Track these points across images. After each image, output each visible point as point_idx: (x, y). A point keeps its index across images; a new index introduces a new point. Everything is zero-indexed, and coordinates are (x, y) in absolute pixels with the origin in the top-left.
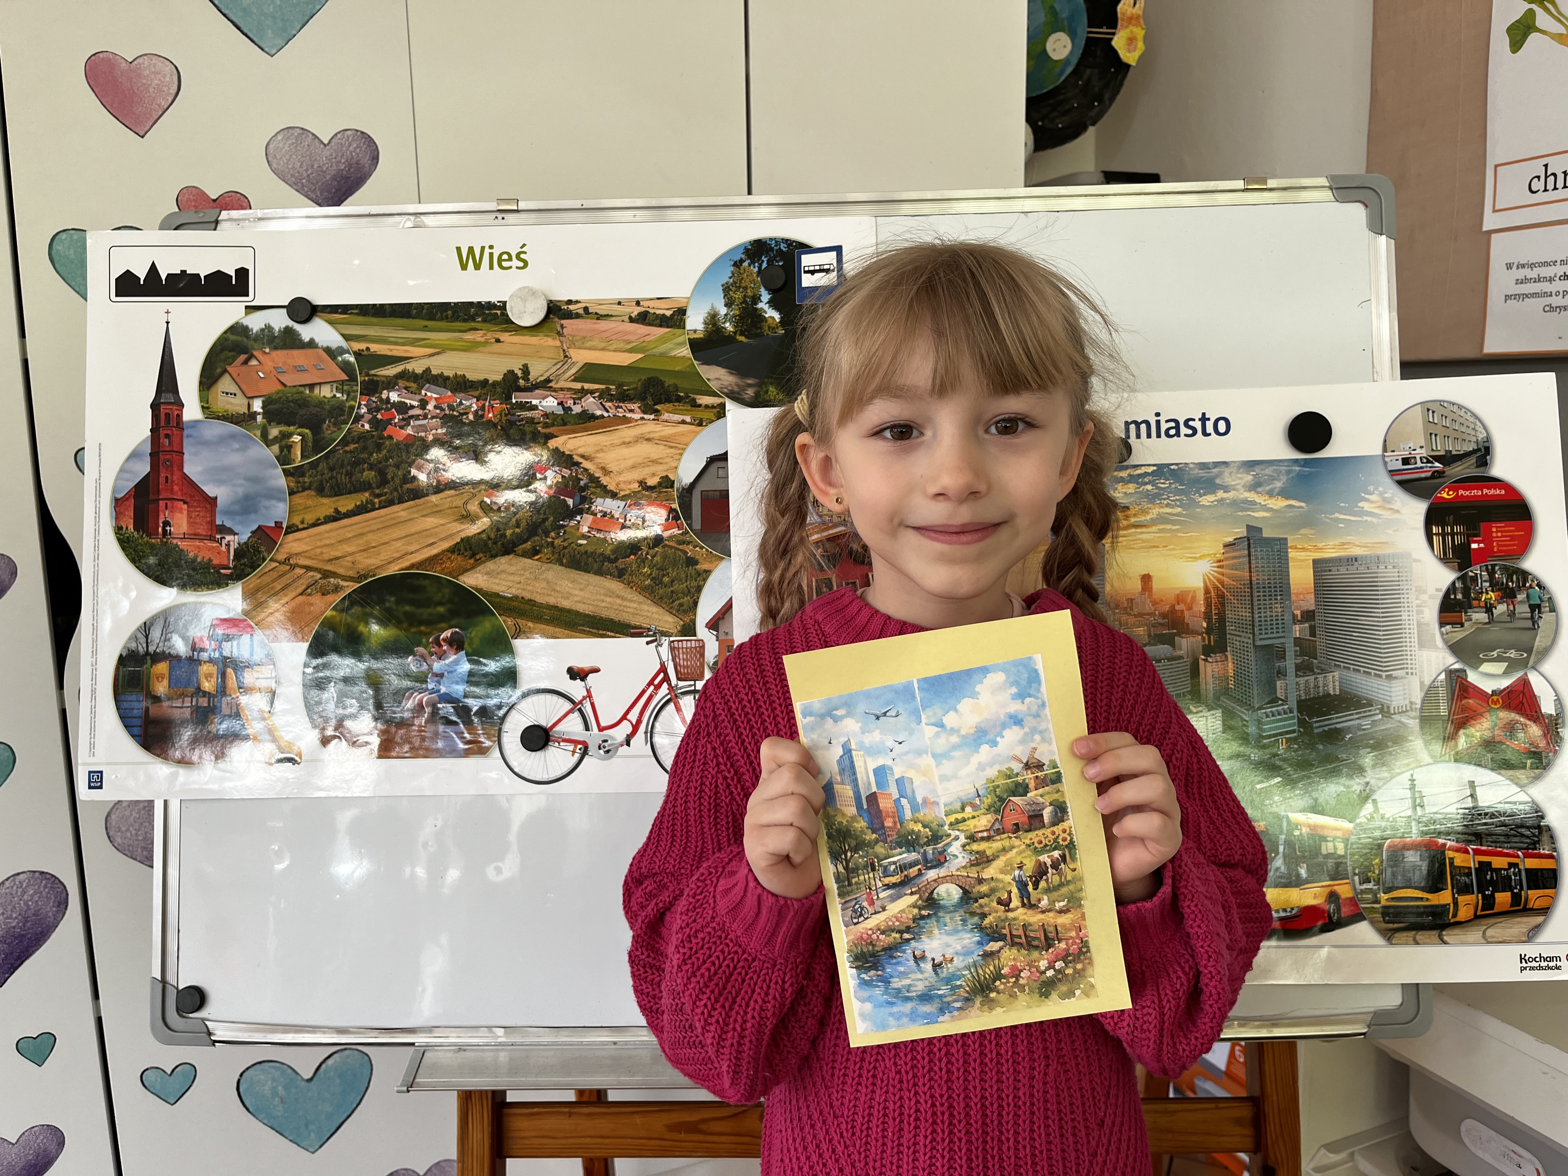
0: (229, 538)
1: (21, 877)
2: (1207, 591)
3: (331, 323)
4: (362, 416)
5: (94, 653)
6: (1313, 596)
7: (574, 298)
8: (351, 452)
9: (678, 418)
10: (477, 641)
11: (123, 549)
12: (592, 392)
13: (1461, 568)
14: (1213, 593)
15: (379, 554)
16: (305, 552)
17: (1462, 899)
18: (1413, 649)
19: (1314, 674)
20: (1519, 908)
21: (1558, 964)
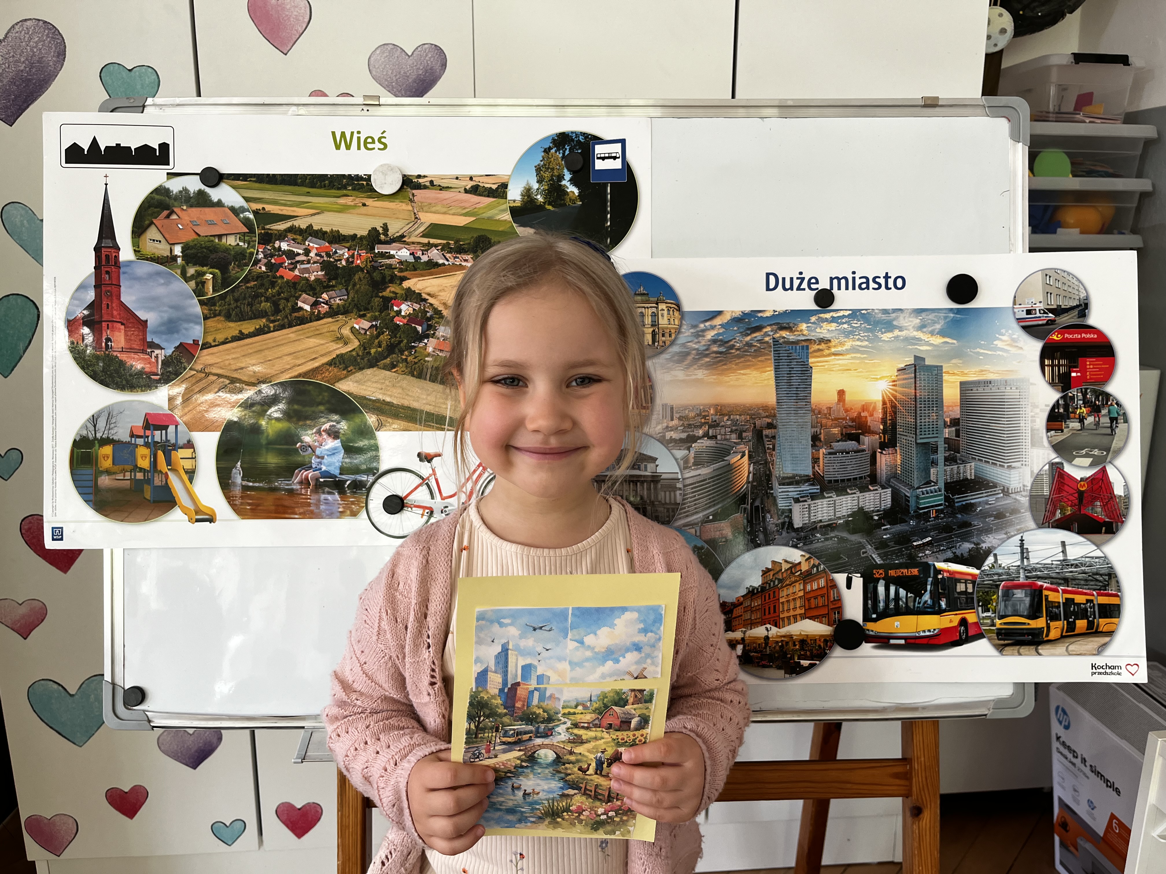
0: (157, 352)
2: (884, 403)
3: (234, 187)
4: (260, 261)
5: (54, 438)
6: (959, 408)
7: (422, 174)
8: (251, 287)
11: (76, 358)
12: (436, 246)
13: (1063, 391)
14: (888, 405)
15: (274, 366)
16: (217, 363)
17: (1053, 624)
18: (1027, 447)
19: (958, 464)
20: (1093, 631)
21: (1120, 671)
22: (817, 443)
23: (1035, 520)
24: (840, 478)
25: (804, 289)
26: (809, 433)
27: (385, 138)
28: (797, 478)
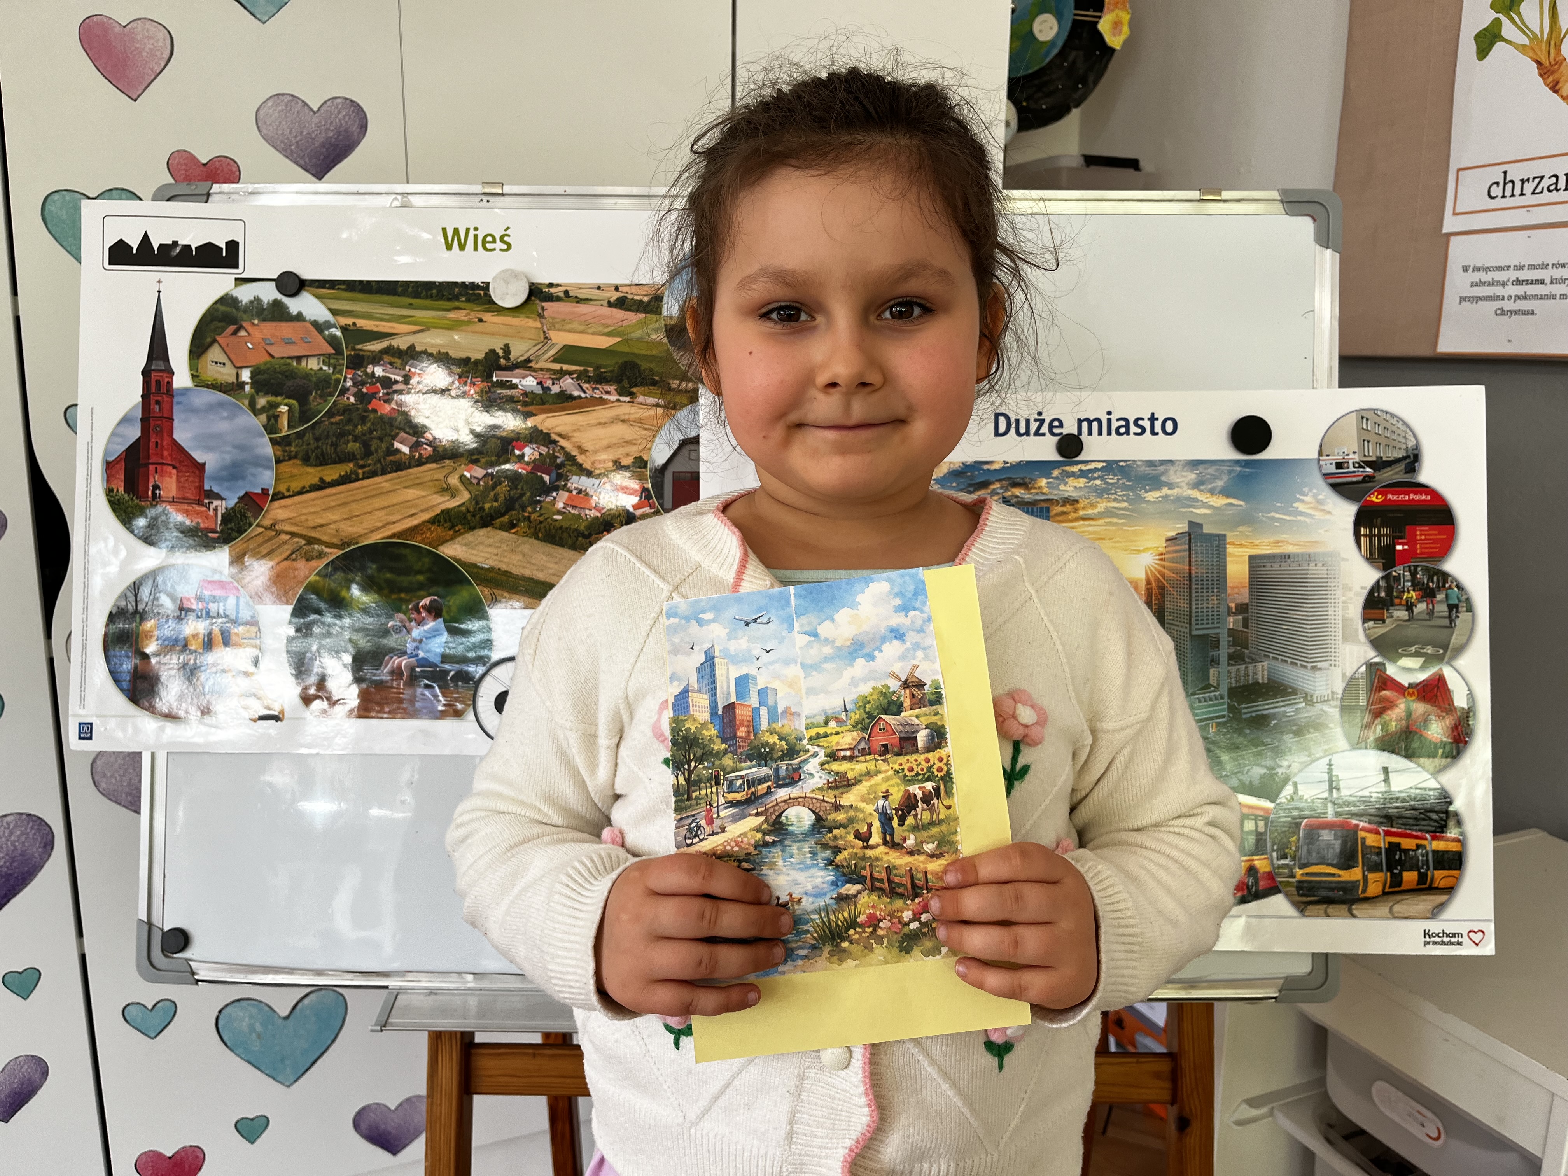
0: (216, 503)
1: (9, 819)
2: (1148, 582)
3: (318, 297)
4: (348, 389)
5: (85, 610)
6: (1247, 590)
7: (555, 282)
8: (336, 423)
9: (651, 400)
10: (454, 609)
11: (114, 510)
12: (570, 373)
13: (1385, 569)
14: (1154, 585)
15: (361, 523)
16: (290, 519)
17: (1371, 876)
18: (1337, 642)
19: (1245, 663)
20: (1425, 887)
21: (1460, 940)
23: (1348, 739)
25: (1044, 435)
27: (509, 236)
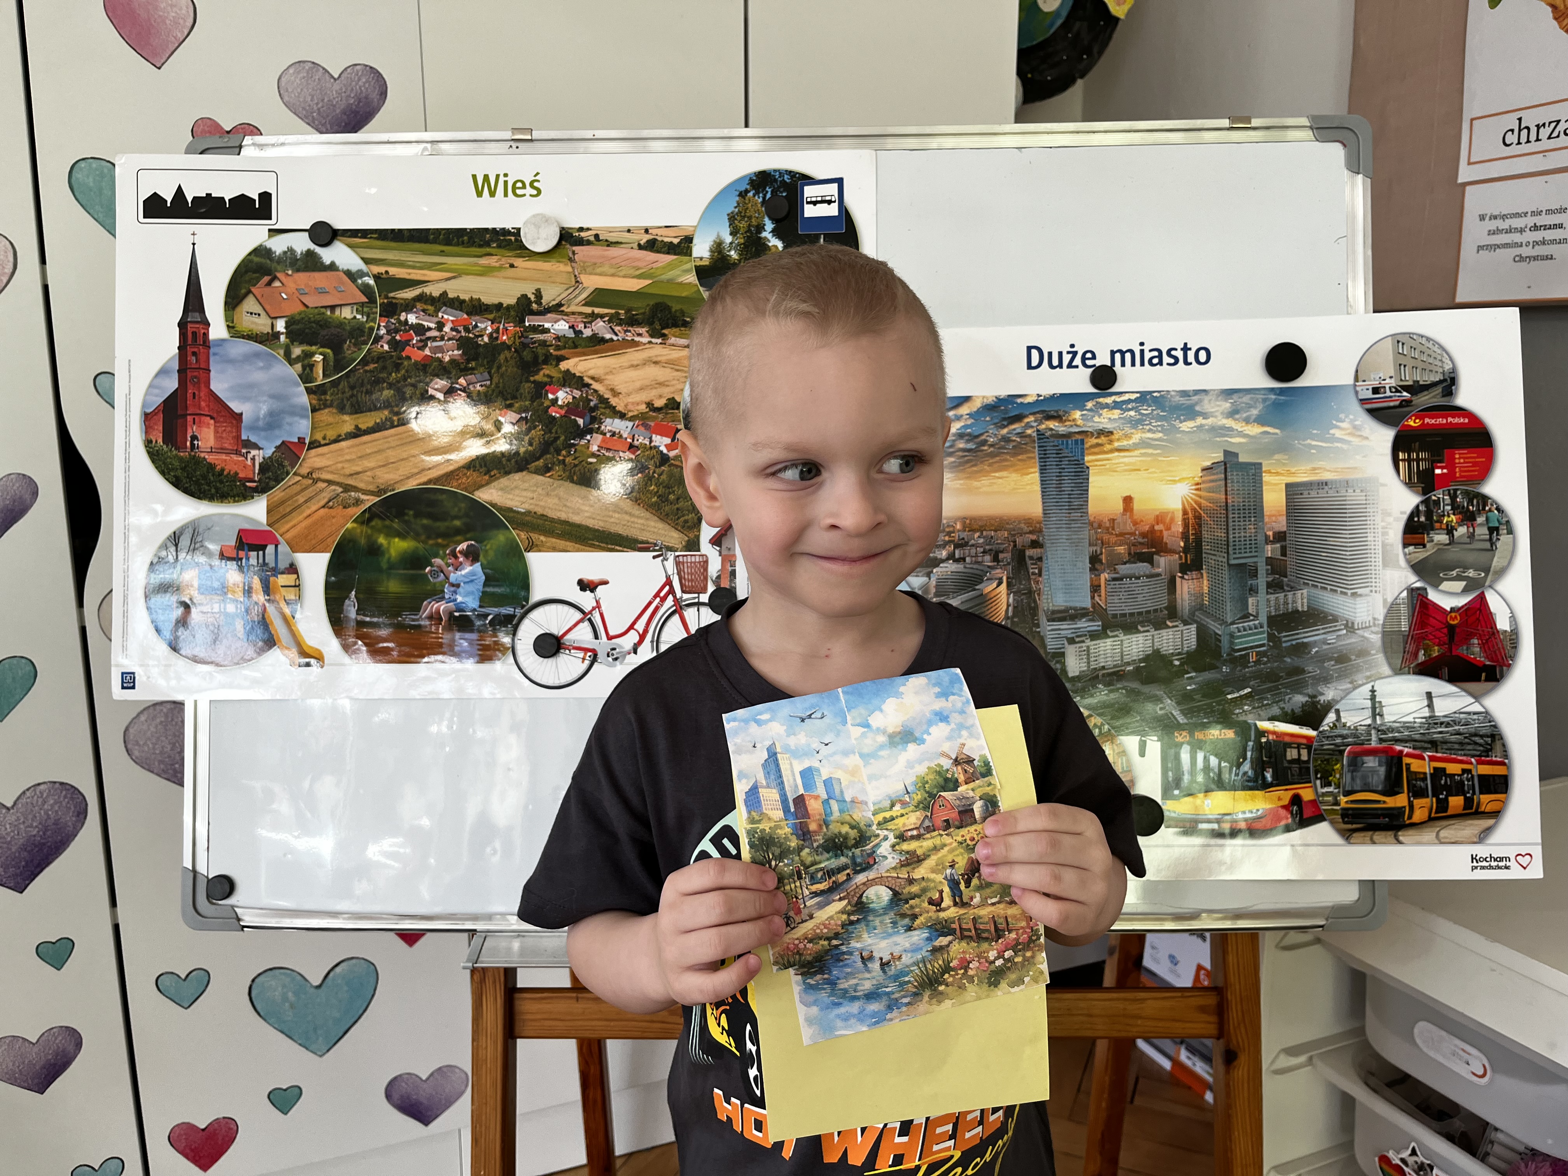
0: (254, 452)
1: (42, 787)
2: (1185, 512)
3: (350, 246)
4: (382, 337)
5: (126, 560)
6: (1284, 518)
7: (585, 226)
8: (370, 371)
10: (491, 554)
11: (153, 461)
12: (602, 316)
13: (1424, 493)
14: (1190, 515)
15: (398, 470)
16: (327, 467)
17: (1417, 802)
18: (1377, 568)
19: (1284, 591)
20: (1471, 811)
21: (1508, 864)
22: (1097, 566)
23: (1390, 665)
24: (1127, 612)
25: (1077, 367)
26: (1087, 553)
27: (538, 181)
28: (1072, 612)
